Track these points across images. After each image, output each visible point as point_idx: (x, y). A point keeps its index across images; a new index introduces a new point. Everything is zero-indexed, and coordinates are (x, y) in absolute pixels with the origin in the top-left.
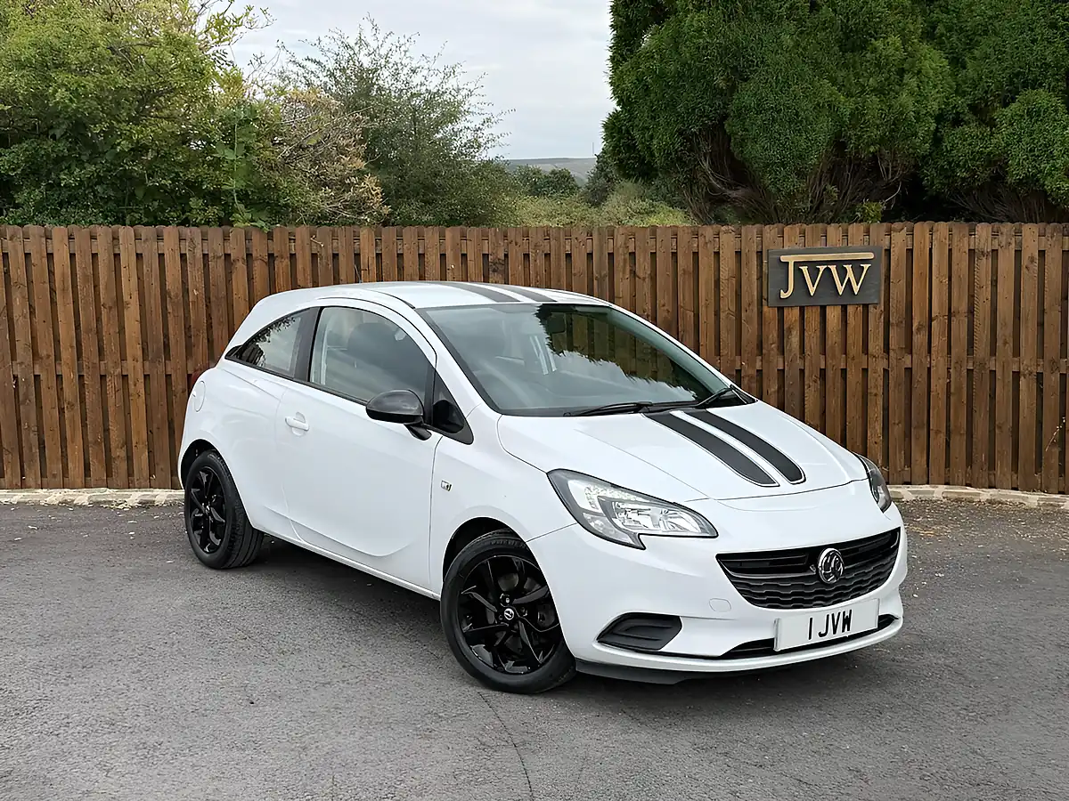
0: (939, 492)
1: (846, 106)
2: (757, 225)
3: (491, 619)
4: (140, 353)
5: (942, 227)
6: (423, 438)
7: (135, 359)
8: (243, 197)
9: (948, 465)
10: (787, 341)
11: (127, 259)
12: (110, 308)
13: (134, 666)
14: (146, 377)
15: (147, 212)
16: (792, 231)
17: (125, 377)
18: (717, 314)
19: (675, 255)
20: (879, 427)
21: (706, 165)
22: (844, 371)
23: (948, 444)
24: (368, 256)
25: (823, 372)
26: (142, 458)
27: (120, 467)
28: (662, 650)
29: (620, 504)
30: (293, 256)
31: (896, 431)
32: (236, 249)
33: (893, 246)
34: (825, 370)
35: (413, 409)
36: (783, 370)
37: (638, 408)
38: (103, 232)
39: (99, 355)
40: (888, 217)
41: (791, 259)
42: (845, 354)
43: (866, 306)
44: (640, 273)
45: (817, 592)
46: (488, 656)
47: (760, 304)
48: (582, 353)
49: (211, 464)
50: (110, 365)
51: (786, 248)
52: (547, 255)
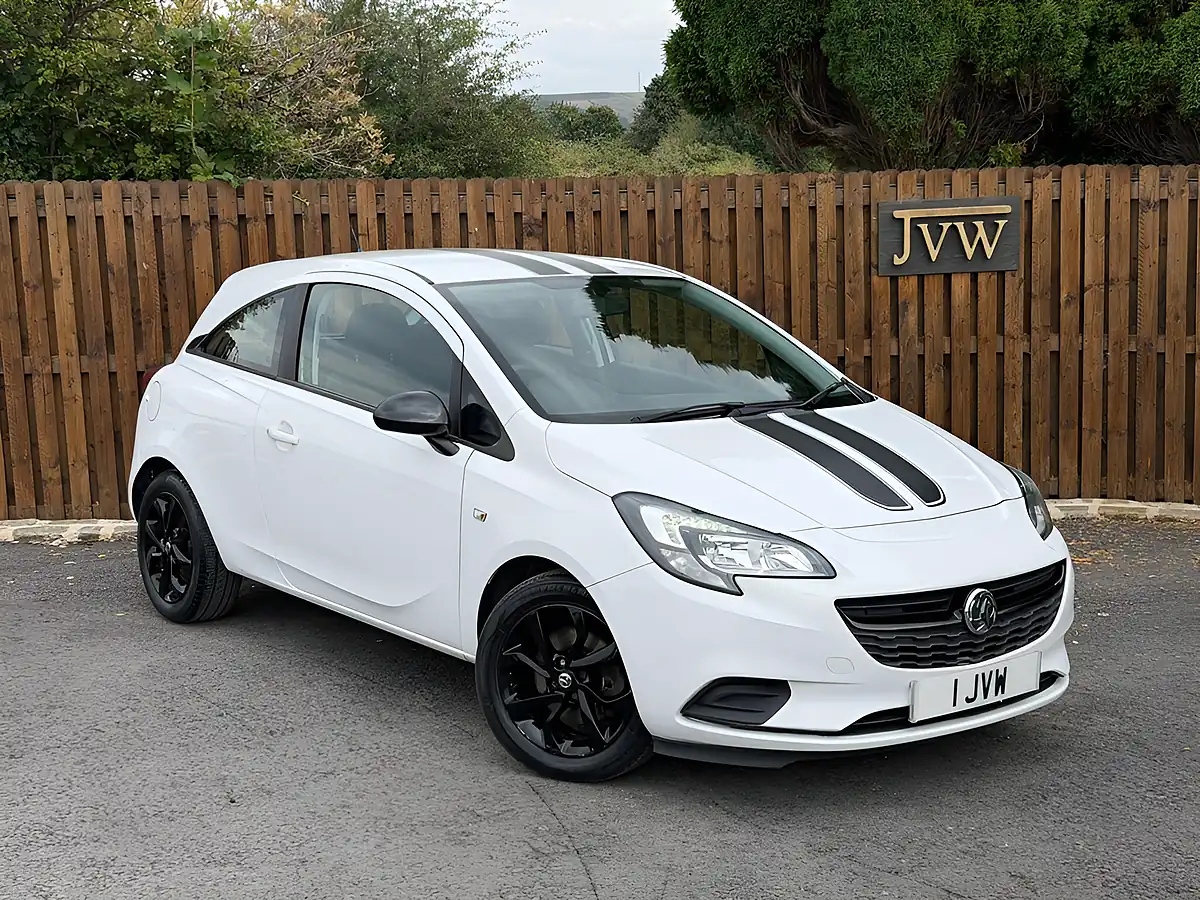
0: (1094, 507)
1: (976, 18)
2: (864, 172)
3: (542, 687)
4: (75, 346)
5: (1097, 171)
6: (448, 453)
7: (69, 353)
8: (204, 141)
9: (1104, 472)
10: (903, 322)
11: (56, 225)
12: (35, 287)
13: (78, 755)
14: (84, 375)
15: (79, 162)
16: (907, 179)
17: (56, 377)
18: (814, 286)
19: (759, 211)
20: (1018, 429)
21: (797, 95)
22: (974, 357)
23: (1104, 446)
24: (367, 216)
25: (948, 358)
26: (81, 480)
27: (54, 490)
28: (765, 725)
29: (708, 536)
30: (270, 218)
31: (1040, 431)
32: (196, 209)
33: (1035, 196)
34: (950, 355)
35: (434, 416)
36: (898, 356)
37: (725, 411)
38: (22, 189)
39: (23, 348)
40: (1029, 160)
41: (907, 215)
42: (976, 334)
43: (1002, 274)
44: (715, 235)
45: (963, 646)
46: (538, 734)
47: (868, 274)
48: (643, 336)
49: (171, 488)
50: (38, 360)
51: (900, 200)
52: (597, 214)
